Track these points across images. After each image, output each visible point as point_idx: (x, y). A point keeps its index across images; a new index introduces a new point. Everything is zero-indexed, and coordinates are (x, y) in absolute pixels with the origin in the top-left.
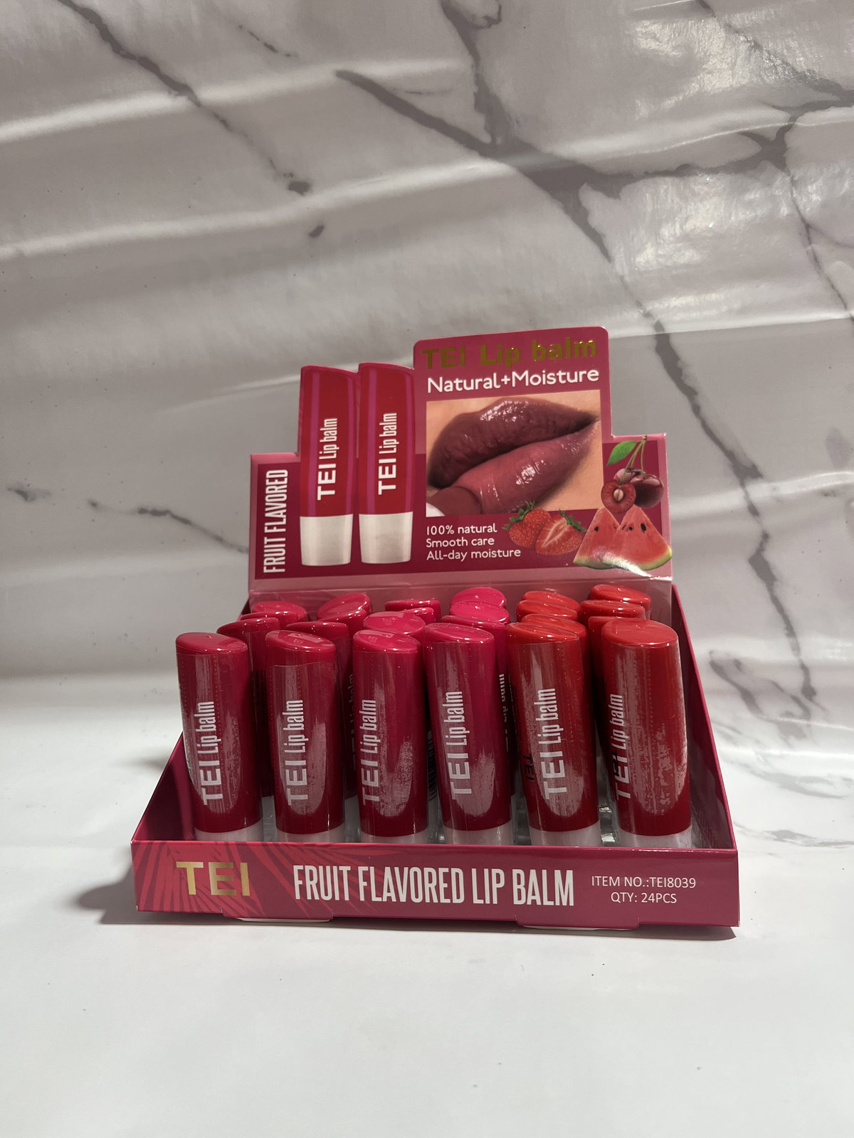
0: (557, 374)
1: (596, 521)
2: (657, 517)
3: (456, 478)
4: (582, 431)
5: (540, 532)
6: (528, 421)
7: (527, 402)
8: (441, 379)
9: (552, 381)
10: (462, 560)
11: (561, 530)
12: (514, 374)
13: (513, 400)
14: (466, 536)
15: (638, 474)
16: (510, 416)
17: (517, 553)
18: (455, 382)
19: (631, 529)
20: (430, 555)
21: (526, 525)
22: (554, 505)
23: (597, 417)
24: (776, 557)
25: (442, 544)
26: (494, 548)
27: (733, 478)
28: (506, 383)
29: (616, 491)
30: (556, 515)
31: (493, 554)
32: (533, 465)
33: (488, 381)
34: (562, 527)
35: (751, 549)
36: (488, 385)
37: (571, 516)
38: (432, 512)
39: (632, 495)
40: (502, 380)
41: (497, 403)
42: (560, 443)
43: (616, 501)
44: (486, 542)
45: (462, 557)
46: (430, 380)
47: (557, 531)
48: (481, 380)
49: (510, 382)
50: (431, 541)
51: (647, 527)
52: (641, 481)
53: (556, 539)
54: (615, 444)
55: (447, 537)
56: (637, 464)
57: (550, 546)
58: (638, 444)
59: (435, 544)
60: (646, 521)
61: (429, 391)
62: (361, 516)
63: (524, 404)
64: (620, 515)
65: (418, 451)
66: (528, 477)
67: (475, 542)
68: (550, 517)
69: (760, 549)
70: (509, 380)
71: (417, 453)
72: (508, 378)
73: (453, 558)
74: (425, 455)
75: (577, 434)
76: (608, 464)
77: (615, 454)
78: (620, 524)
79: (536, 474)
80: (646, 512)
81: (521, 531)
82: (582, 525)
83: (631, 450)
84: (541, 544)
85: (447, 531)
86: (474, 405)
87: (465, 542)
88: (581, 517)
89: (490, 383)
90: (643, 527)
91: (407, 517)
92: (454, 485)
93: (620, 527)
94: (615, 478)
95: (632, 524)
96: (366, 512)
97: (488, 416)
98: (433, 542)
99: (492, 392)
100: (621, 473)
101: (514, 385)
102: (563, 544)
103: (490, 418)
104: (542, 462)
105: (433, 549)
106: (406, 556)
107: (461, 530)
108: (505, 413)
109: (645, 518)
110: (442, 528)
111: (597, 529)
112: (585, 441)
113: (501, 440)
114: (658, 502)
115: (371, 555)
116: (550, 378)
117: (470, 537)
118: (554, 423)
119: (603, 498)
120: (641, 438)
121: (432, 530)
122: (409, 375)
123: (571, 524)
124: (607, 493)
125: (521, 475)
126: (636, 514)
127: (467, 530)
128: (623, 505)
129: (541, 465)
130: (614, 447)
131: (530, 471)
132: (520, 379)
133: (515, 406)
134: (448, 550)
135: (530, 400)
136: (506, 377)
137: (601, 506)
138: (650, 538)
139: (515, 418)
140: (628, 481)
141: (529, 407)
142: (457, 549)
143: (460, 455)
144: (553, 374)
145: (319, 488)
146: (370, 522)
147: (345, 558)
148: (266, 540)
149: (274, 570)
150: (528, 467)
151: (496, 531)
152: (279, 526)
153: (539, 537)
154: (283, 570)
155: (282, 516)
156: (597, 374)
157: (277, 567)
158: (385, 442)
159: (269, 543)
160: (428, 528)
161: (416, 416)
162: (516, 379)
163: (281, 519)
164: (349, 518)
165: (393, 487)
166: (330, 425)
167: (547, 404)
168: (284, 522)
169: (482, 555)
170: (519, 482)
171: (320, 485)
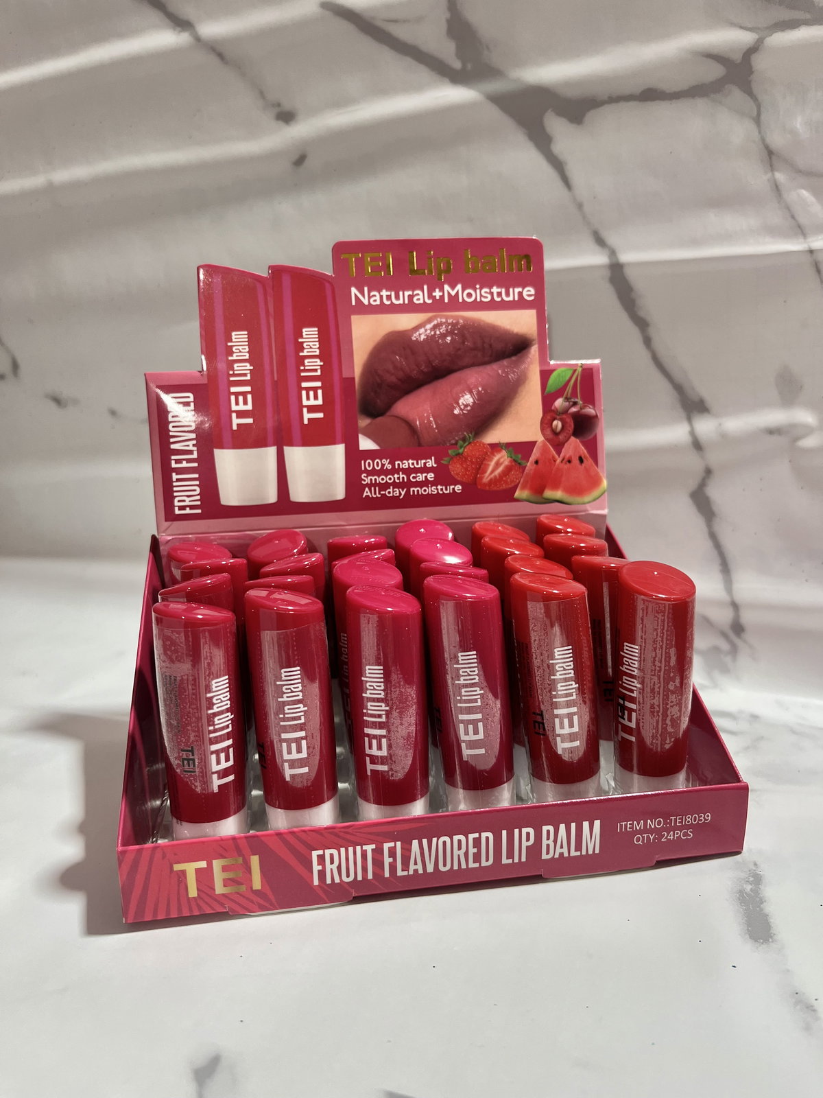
0: (492, 290)
1: (536, 454)
2: (593, 448)
3: (389, 406)
4: (519, 355)
5: (480, 467)
6: (464, 343)
7: (461, 321)
8: (366, 289)
9: (486, 297)
10: (401, 497)
11: (501, 464)
12: (446, 287)
13: (447, 318)
14: (404, 471)
15: (575, 404)
16: (443, 336)
17: (458, 488)
18: (381, 294)
19: (569, 461)
20: (367, 492)
21: (466, 459)
22: (493, 436)
23: (533, 340)
24: (717, 493)
25: (379, 480)
26: (434, 483)
27: (681, 412)
28: (438, 298)
29: (555, 423)
30: (496, 447)
31: (433, 490)
32: (471, 392)
33: (418, 294)
34: (502, 460)
35: (693, 484)
36: (419, 299)
37: (511, 449)
38: (366, 444)
39: (570, 426)
40: (434, 294)
41: (429, 321)
42: (497, 369)
43: (555, 433)
44: (426, 477)
45: (400, 494)
46: (354, 290)
47: (498, 464)
48: (410, 293)
49: (442, 297)
50: (367, 477)
51: (584, 460)
52: (579, 411)
53: (497, 473)
54: (552, 371)
55: (383, 472)
56: (574, 394)
57: (491, 480)
58: (575, 371)
59: (371, 480)
60: (584, 453)
61: (354, 303)
62: (287, 449)
63: (458, 323)
64: (559, 447)
65: (346, 374)
66: (466, 406)
67: (414, 478)
68: (490, 450)
69: (702, 485)
70: (441, 294)
71: (344, 376)
72: (440, 291)
73: (391, 495)
74: (354, 379)
75: (514, 358)
76: (545, 394)
77: (554, 381)
78: (559, 456)
79: (474, 403)
80: (584, 443)
81: (462, 465)
82: (522, 458)
83: (567, 378)
84: (481, 478)
85: (383, 465)
86: (404, 322)
87: (403, 478)
88: (522, 449)
89: (421, 297)
90: (581, 460)
91: (339, 450)
92: (388, 414)
93: (559, 460)
94: (553, 408)
95: (570, 457)
96: (291, 444)
97: (420, 335)
98: (369, 478)
99: (423, 308)
100: (559, 403)
101: (446, 300)
102: (504, 479)
103: (423, 337)
104: (480, 389)
105: (370, 486)
106: (340, 494)
107: (399, 464)
108: (438, 332)
109: (583, 450)
110: (378, 463)
111: (537, 462)
112: (523, 367)
113: (436, 363)
114: (594, 433)
115: (300, 492)
116: (484, 294)
117: (408, 472)
118: (491, 346)
119: (542, 429)
120: (577, 365)
121: (367, 465)
122: (329, 282)
123: (511, 457)
124: (546, 424)
125: (458, 404)
126: (574, 446)
127: (406, 464)
128: (561, 437)
129: (479, 392)
130: (550, 374)
131: (467, 399)
132: (453, 293)
133: (449, 324)
134: (385, 486)
135: (464, 318)
136: (437, 290)
137: (540, 438)
138: (587, 470)
139: (449, 338)
140: (565, 411)
141: (464, 327)
142: (395, 485)
143: (393, 379)
144: (488, 290)
145: (234, 415)
146: (297, 456)
147: (272, 497)
148: (175, 477)
149: (188, 511)
150: (466, 394)
151: (435, 466)
152: (188, 461)
153: (480, 471)
154: (199, 511)
155: (191, 448)
156: (533, 292)
157: (192, 507)
158: (306, 361)
159: (178, 480)
160: (363, 462)
161: (341, 332)
162: (449, 293)
163: (191, 452)
164: (272, 451)
165: (320, 415)
166: (239, 339)
167: (482, 323)
168: (195, 456)
169: (421, 491)
170: (456, 412)
171: (234, 411)
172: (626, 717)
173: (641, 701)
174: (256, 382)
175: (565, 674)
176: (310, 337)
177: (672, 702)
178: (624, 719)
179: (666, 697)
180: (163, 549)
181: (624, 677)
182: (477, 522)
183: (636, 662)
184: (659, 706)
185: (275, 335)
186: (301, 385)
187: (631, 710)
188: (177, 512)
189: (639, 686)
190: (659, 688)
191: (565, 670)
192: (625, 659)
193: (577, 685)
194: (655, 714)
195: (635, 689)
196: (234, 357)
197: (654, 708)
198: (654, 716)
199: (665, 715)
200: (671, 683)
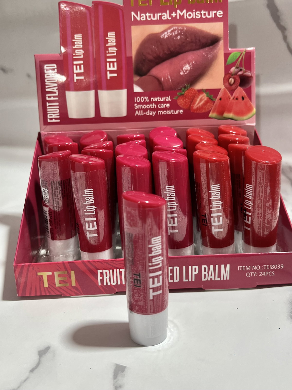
0: (201, 12)
1: (220, 95)
2: (249, 93)
3: (149, 70)
4: (214, 45)
5: (193, 100)
6: (186, 39)
7: (185, 28)
8: (139, 13)
9: (198, 16)
10: (153, 116)
11: (203, 99)
12: (178, 11)
13: (178, 27)
14: (155, 103)
15: (241, 70)
16: (176, 36)
17: (181, 111)
18: (146, 15)
19: (237, 99)
20: (137, 113)
21: (186, 97)
22: (199, 86)
23: (221, 38)
25: (143, 107)
26: (170, 109)
28: (174, 17)
29: (230, 79)
30: (200, 91)
31: (169, 112)
32: (189, 64)
33: (164, 15)
36: (164, 18)
37: (208, 92)
38: (137, 89)
39: (238, 81)
40: (172, 15)
41: (169, 28)
42: (202, 52)
43: (230, 85)
44: (166, 106)
45: (153, 114)
46: (133, 13)
47: (201, 100)
48: (160, 14)
49: (176, 16)
50: (137, 105)
51: (245, 98)
52: (242, 74)
53: (201, 104)
54: (230, 53)
55: (145, 103)
56: (241, 64)
57: (197, 108)
58: (242, 54)
59: (139, 107)
60: (244, 95)
61: (133, 20)
62: (100, 92)
63: (183, 29)
64: (232, 92)
65: (128, 55)
66: (186, 71)
67: (160, 106)
68: (197, 93)
70: (176, 15)
72: (175, 13)
73: (149, 114)
74: (132, 57)
75: (211, 47)
76: (226, 65)
77: (231, 59)
79: (190, 69)
80: (245, 90)
81: (183, 100)
82: (214, 97)
83: (238, 57)
84: (193, 107)
85: (145, 100)
86: (157, 29)
87: (155, 106)
88: (214, 92)
89: (166, 16)
90: (243, 98)
91: (124, 93)
92: (148, 74)
93: (232, 98)
94: (230, 72)
95: (238, 97)
96: (101, 89)
97: (165, 35)
98: (138, 106)
99: (166, 22)
100: (233, 70)
101: (178, 18)
102: (204, 107)
103: (166, 36)
104: (194, 62)
105: (138, 110)
106: (124, 113)
107: (153, 99)
108: (174, 34)
109: (244, 94)
110: (142, 99)
111: (220, 99)
112: (215, 51)
113: (172, 49)
114: (250, 86)
115: (105, 113)
116: (197, 15)
117: (157, 103)
118: (200, 40)
119: (224, 82)
120: (243, 50)
121: (138, 99)
122: (121, 9)
123: (208, 97)
124: (226, 80)
125: (182, 69)
126: (240, 91)
127: (156, 99)
128: (233, 87)
129: (193, 64)
130: (229, 55)
131: (187, 67)
132: (182, 14)
133: (179, 30)
134: (146, 110)
135: (187, 27)
136: (174, 13)
137: (222, 87)
138: (246, 104)
139: (179, 37)
140: (236, 74)
141: (186, 31)
142: (151, 109)
143: (150, 57)
144: (199, 12)
145: (75, 75)
146: (104, 94)
147: (92, 114)
148: (48, 104)
149: (54, 121)
150: (186, 65)
151: (170, 100)
152: (54, 97)
153: (192, 103)
154: (59, 121)
155: (55, 91)
156: (222, 13)
157: (56, 119)
158: (109, 49)
159: (49, 106)
160: (135, 98)
161: (126, 34)
162: (180, 14)
163: (55, 93)
164: (92, 92)
165: (115, 75)
166: (78, 38)
167: (196, 30)
168: (57, 94)
169: (163, 113)
170: (182, 73)
171: (75, 73)
172: (246, 219)
173: (253, 212)
174: (86, 59)
175: (216, 197)
176: (111, 36)
177: (268, 212)
178: (246, 220)
179: (265, 210)
180: (43, 138)
181: (246, 200)
182: (189, 128)
183: (251, 193)
184: (261, 214)
185: (95, 36)
186: (106, 60)
187: (249, 216)
188: (49, 121)
189: (252, 204)
190: (261, 205)
191: (216, 195)
192: (246, 192)
193: (222, 203)
194: (260, 218)
195: (250, 205)
196: (76, 47)
197: (259, 215)
198: (259, 218)
199: (264, 218)
200: (267, 203)
